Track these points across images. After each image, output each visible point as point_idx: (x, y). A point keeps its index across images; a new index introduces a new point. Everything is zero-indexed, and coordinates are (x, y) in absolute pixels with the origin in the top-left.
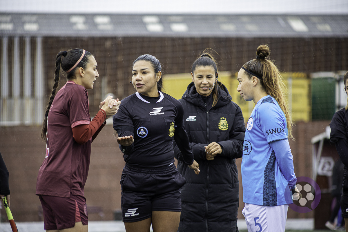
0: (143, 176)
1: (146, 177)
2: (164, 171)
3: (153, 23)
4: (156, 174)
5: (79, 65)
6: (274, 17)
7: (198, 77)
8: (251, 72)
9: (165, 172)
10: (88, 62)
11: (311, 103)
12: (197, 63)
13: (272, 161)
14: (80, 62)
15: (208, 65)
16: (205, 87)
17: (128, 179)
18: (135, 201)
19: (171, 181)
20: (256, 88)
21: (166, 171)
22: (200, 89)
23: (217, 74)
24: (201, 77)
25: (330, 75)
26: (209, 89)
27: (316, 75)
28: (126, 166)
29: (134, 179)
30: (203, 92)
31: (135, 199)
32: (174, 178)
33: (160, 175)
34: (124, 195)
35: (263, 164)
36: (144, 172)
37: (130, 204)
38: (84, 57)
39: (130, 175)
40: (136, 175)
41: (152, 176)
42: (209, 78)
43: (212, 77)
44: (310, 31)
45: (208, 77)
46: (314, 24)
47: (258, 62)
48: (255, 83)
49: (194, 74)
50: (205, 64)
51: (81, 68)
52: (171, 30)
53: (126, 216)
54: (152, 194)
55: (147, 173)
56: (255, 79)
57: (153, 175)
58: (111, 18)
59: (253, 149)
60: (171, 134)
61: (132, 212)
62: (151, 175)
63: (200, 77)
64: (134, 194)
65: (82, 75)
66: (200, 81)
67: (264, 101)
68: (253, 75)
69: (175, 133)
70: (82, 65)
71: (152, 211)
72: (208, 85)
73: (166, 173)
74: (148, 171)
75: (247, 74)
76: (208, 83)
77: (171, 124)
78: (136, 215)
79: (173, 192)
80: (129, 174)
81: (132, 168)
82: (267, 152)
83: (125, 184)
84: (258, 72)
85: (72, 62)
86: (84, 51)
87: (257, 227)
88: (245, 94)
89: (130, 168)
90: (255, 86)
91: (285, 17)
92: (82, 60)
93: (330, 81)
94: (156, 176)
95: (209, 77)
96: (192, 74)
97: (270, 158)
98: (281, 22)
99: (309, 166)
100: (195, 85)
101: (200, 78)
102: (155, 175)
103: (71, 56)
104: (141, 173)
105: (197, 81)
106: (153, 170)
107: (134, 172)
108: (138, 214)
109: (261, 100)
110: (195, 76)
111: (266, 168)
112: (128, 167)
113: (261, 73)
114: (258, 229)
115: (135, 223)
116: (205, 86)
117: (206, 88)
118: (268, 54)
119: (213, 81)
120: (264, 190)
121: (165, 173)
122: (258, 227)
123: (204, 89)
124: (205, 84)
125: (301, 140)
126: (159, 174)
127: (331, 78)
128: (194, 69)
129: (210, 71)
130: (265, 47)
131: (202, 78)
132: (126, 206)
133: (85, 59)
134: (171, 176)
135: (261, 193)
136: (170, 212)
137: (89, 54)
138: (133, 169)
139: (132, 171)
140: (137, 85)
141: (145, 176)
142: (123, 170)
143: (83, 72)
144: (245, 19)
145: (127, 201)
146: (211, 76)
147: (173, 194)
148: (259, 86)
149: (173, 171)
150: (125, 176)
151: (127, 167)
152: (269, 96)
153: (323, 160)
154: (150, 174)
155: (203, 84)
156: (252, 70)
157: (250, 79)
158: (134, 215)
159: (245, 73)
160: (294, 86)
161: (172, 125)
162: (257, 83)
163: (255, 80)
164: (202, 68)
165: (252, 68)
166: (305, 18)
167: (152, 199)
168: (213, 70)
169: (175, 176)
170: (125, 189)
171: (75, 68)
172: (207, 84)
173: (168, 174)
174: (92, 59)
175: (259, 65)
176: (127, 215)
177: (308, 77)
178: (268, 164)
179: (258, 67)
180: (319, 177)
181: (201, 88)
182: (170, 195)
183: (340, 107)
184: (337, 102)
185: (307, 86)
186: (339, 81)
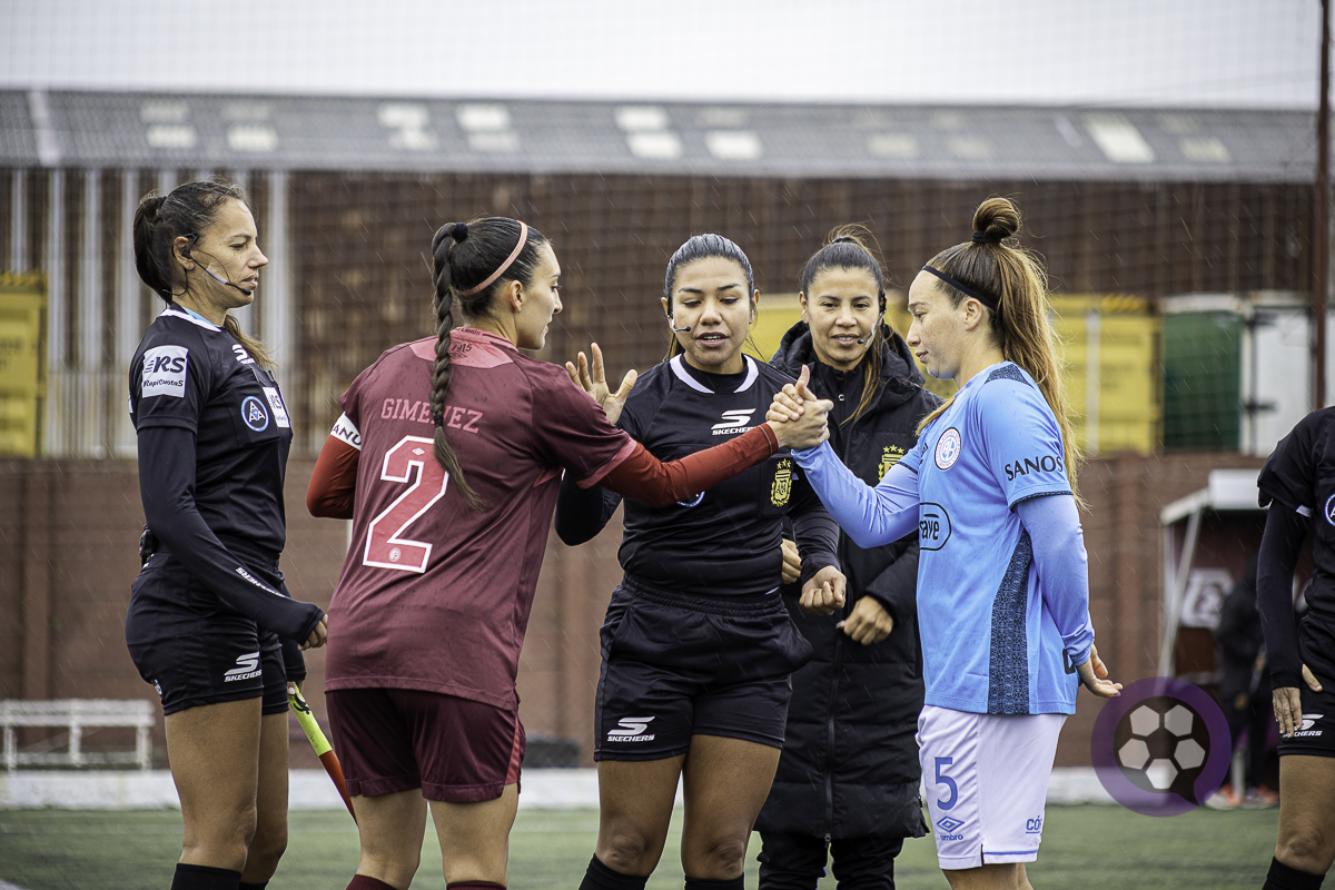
0: (683, 616)
1: (691, 620)
2: (750, 609)
3: (647, 131)
4: (723, 614)
5: (513, 274)
6: (1044, 114)
7: (823, 304)
8: (959, 284)
9: (753, 612)
10: (536, 264)
11: (1162, 394)
12: (822, 260)
13: (1018, 572)
14: (514, 263)
15: (856, 265)
16: (846, 336)
17: (632, 621)
18: (647, 693)
19: (768, 644)
20: (971, 336)
21: (756, 608)
22: (828, 344)
23: (885, 300)
24: (833, 303)
25: (1226, 302)
26: (860, 343)
27: (1177, 305)
28: (626, 581)
29: (651, 624)
30: (839, 354)
31: (650, 686)
32: (777, 637)
33: (736, 619)
34: (613, 673)
35: (989, 580)
36: (687, 604)
37: (632, 700)
38: (527, 244)
39: (637, 612)
40: (659, 612)
41: (712, 620)
42: (861, 306)
43: (868, 306)
44: (1158, 161)
45: (858, 303)
46: (1174, 139)
47: (983, 252)
48: (972, 321)
49: (811, 295)
50: (848, 261)
51: (517, 282)
52: (707, 153)
53: (610, 739)
54: (704, 680)
55: (696, 609)
56: (974, 307)
57: (714, 619)
58: (512, 114)
59: (955, 530)
60: (778, 496)
61: (633, 729)
62: (706, 617)
63: (829, 301)
64: (647, 672)
65: (518, 304)
66: (829, 317)
67: (994, 375)
68: (966, 293)
69: (793, 493)
70: (519, 273)
71: (692, 734)
72: (855, 331)
73: (755, 616)
74: (700, 604)
75: (948, 290)
76: (854, 322)
77: (779, 465)
78: (645, 738)
79: (770, 683)
80: (636, 606)
81: (648, 589)
82: (1003, 540)
83: (621, 637)
84: (983, 283)
85: (487, 262)
86: (524, 228)
87: (942, 788)
88: (936, 355)
89: (638, 589)
90: (972, 330)
91: (1080, 113)
92: (518, 257)
93: (1222, 324)
94: (725, 621)
95: (861, 302)
96: (803, 300)
97: (1012, 561)
98: (1065, 128)
99: (1151, 596)
100: (814, 331)
101: (829, 305)
102: (720, 617)
103: (486, 240)
104: (677, 606)
105: (822, 317)
106: (715, 602)
107: (653, 602)
108: (652, 738)
109: (985, 373)
110: (813, 300)
111: (1001, 592)
112: (632, 585)
113: (995, 287)
114: (946, 794)
115: (638, 763)
116: (847, 333)
117: (849, 341)
118: (1014, 228)
119: (870, 318)
120: (991, 663)
121: (751, 616)
122: (946, 787)
123: (843, 342)
124: (846, 327)
125: (1129, 513)
126: (733, 615)
127: (1226, 313)
128: (810, 277)
129: (862, 285)
130: (1003, 204)
131: (836, 306)
132: (612, 709)
133: (529, 255)
134: (769, 629)
135: (983, 672)
136: (752, 744)
137: (539, 238)
138: (648, 592)
139: (645, 598)
140: (703, 337)
141: (687, 618)
142: (615, 595)
143: (519, 296)
144: (949, 121)
145: (623, 691)
146: (866, 300)
147: (769, 688)
148: (985, 330)
149: (775, 612)
150: (623, 614)
151: (628, 586)
152: (1007, 363)
153: (1198, 579)
154: (704, 614)
155: (840, 326)
156: (964, 279)
157: (956, 308)
158: (637, 739)
159: (940, 286)
160: (1107, 339)
161: (784, 468)
162: (980, 321)
163: (973, 313)
164: (838, 273)
165: (964, 271)
166: (1143, 118)
167: (698, 695)
168: (872, 282)
169: (782, 631)
170: (618, 654)
171: (496, 283)
172: (853, 326)
173: (759, 619)
174: (547, 251)
175: (987, 262)
176: (615, 735)
177: (1152, 310)
178: (1004, 580)
179: (984, 269)
180: (1184, 631)
181: (833, 341)
182: (760, 689)
183: (1253, 408)
184: (1245, 392)
185: (1147, 340)
186: (1254, 323)
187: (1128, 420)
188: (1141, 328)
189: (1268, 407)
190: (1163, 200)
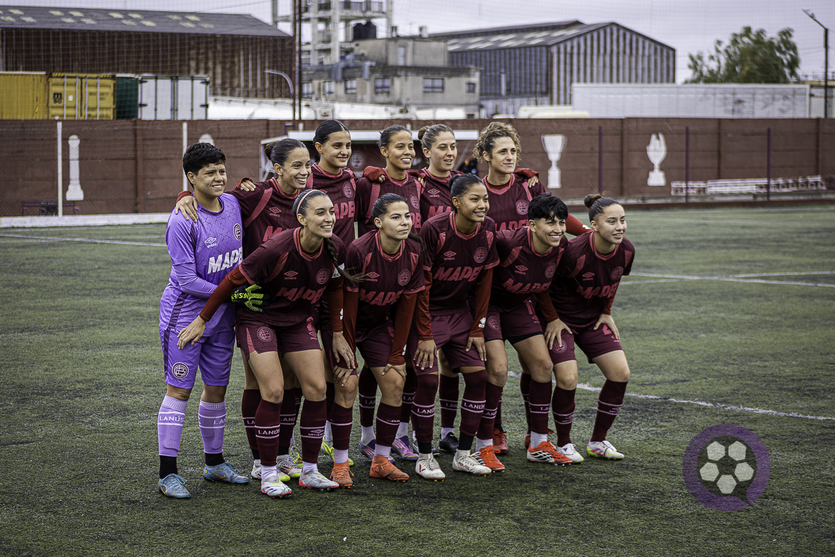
27: (119, 75)
93: (133, 81)
127: (134, 78)
160: (102, 86)
177: (113, 77)
183: (142, 105)
184: (139, 102)
185: (112, 85)
186: (142, 82)
187: (107, 109)
188: (111, 82)
189: (145, 105)
190: (106, 35)
